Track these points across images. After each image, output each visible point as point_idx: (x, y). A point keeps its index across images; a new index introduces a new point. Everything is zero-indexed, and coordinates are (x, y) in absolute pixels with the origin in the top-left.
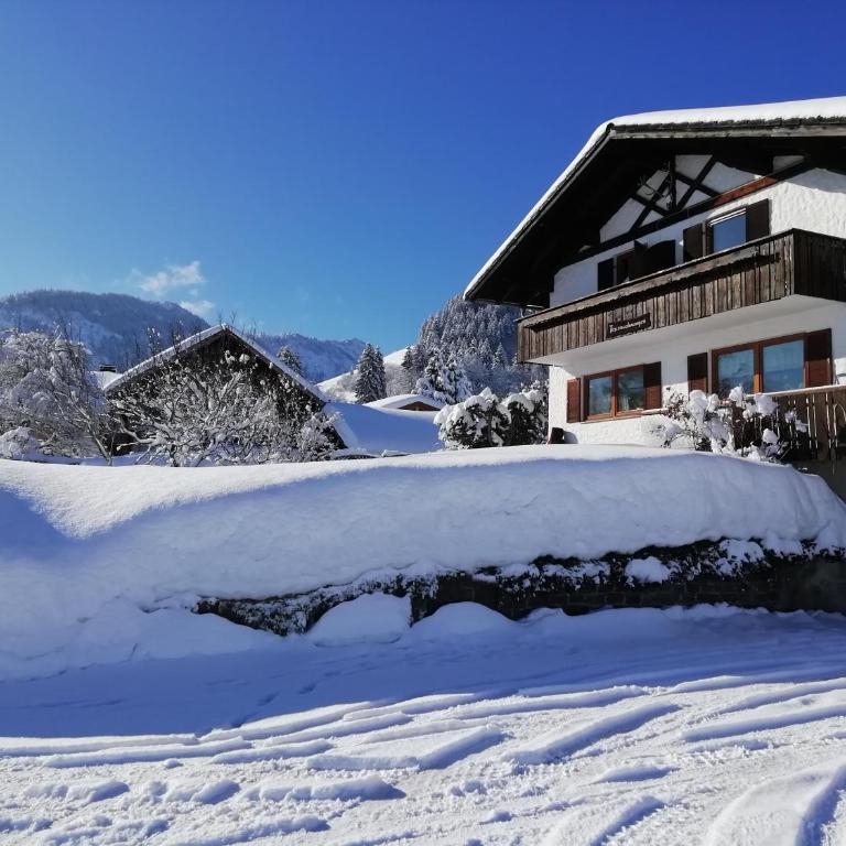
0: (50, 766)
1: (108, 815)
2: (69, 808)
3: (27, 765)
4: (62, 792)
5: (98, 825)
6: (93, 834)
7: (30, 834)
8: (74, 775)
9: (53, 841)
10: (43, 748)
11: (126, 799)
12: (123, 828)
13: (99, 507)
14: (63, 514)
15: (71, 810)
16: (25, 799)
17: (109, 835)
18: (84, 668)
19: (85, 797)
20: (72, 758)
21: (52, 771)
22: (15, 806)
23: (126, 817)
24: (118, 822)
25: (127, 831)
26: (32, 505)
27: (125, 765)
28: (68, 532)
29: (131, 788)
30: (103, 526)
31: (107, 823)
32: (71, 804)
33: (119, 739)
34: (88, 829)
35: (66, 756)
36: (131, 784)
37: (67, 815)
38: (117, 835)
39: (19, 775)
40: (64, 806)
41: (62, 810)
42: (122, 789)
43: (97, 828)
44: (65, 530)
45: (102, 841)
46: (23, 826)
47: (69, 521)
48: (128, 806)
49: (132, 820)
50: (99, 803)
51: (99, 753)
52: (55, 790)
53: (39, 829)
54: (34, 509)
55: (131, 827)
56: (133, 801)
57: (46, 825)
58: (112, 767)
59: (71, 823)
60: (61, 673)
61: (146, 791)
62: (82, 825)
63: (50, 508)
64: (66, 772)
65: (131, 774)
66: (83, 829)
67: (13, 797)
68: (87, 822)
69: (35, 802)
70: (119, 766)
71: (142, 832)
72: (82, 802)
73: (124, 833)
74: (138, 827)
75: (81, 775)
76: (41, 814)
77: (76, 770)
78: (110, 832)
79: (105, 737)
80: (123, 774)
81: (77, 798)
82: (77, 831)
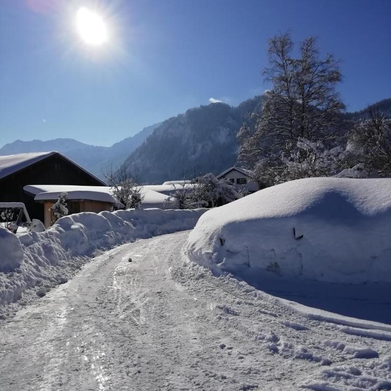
0: (343, 331)
1: (361, 369)
2: (342, 358)
3: (333, 328)
4: (342, 348)
5: (352, 373)
6: (347, 377)
7: (319, 366)
8: (352, 340)
9: (326, 374)
10: (342, 321)
11: (374, 362)
12: (364, 380)
13: (381, 199)
14: (363, 203)
15: (343, 359)
16: (324, 346)
17: (356, 381)
18: (376, 283)
19: (352, 354)
20: (354, 330)
21: (343, 334)
22: (318, 348)
23: (370, 374)
24: (364, 375)
25: (367, 382)
26: (348, 199)
27: (382, 341)
28: (364, 212)
29: (380, 356)
30: (382, 209)
31: (359, 373)
32: (345, 355)
33: (383, 325)
34: (345, 373)
35: (351, 328)
36: (380, 354)
37: (341, 361)
38: (360, 383)
39: (328, 332)
40: (340, 356)
41: (339, 357)
42: (375, 355)
43: (350, 375)
44: (362, 211)
45: (352, 383)
46: (318, 360)
47: (365, 206)
48: (374, 366)
49: (372, 377)
50: (359, 360)
51: (369, 331)
52: (338, 345)
53: (324, 364)
54: (348, 200)
55: (369, 380)
56: (377, 364)
57: (328, 363)
58: (374, 341)
59: (338, 367)
60: (365, 283)
61: (386, 361)
62: (343, 370)
63: (357, 200)
64: (349, 337)
65: (383, 347)
66: (342, 373)
67: (319, 343)
68: (346, 369)
69: (328, 349)
70: (379, 341)
71: (375, 386)
72: (350, 356)
73: (365, 382)
74: (374, 382)
75: (356, 341)
76: (328, 357)
77: (354, 337)
78: (357, 380)
79: (376, 322)
80: (379, 346)
81: (348, 353)
82: (339, 372)
